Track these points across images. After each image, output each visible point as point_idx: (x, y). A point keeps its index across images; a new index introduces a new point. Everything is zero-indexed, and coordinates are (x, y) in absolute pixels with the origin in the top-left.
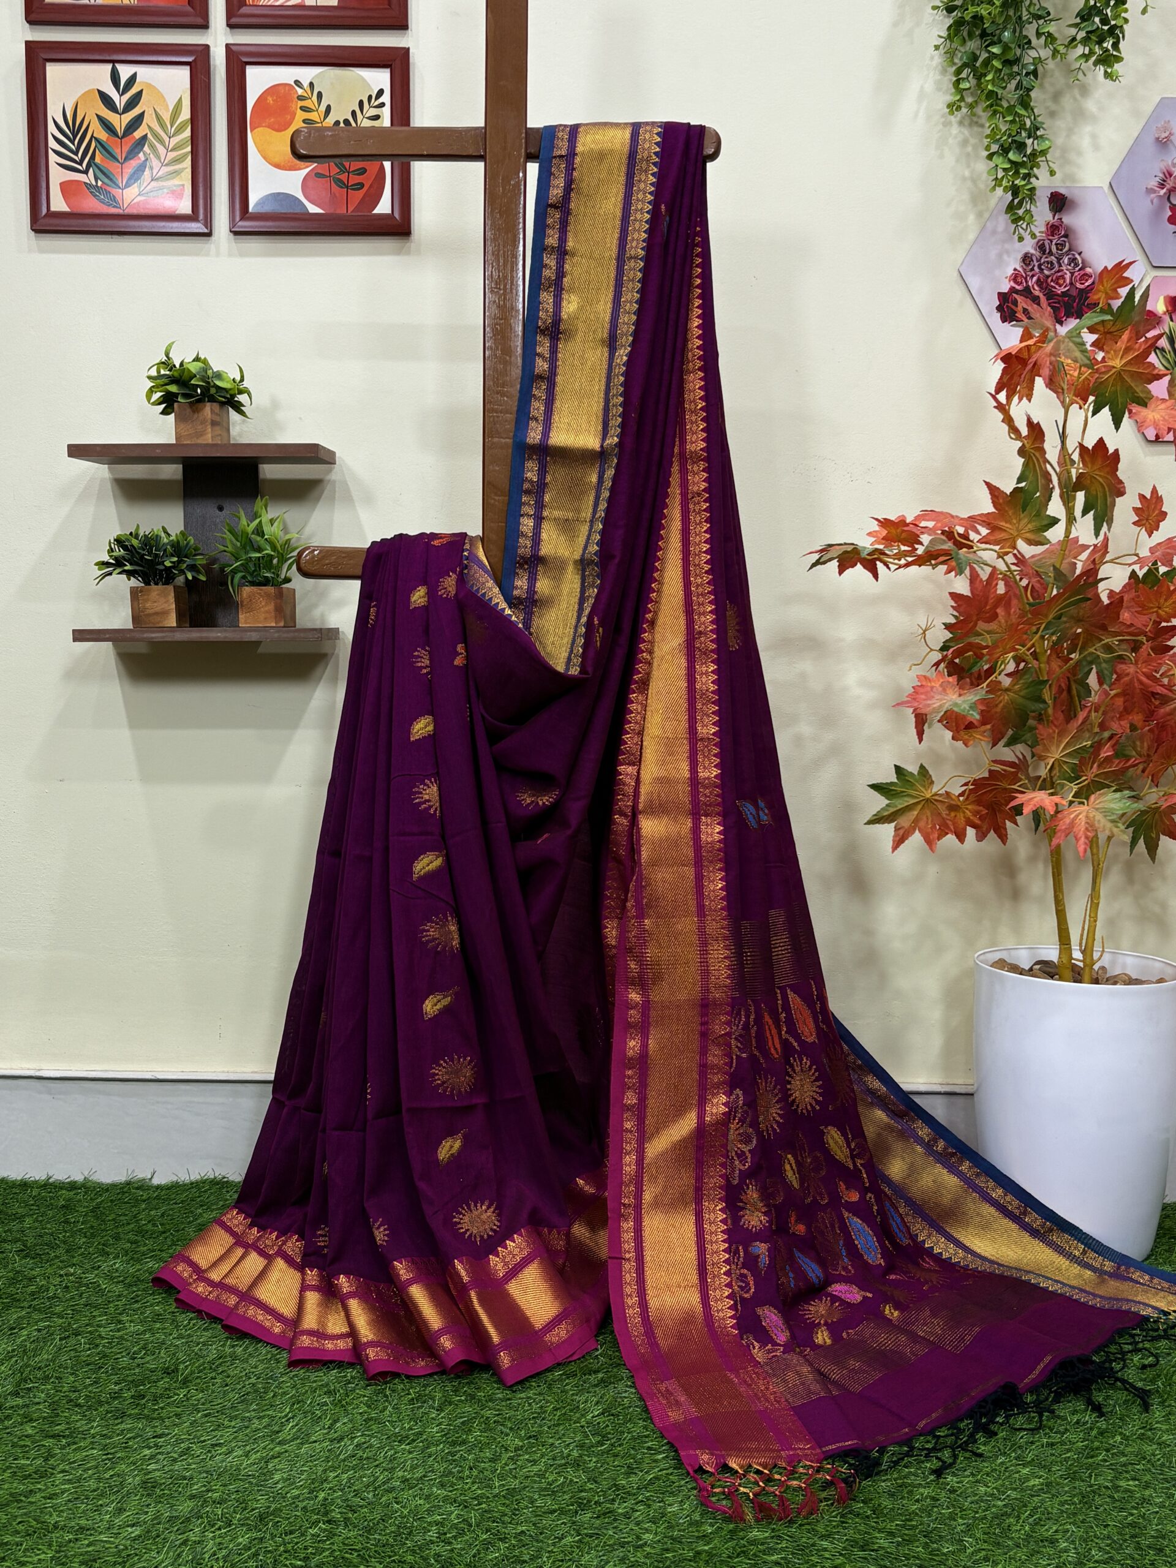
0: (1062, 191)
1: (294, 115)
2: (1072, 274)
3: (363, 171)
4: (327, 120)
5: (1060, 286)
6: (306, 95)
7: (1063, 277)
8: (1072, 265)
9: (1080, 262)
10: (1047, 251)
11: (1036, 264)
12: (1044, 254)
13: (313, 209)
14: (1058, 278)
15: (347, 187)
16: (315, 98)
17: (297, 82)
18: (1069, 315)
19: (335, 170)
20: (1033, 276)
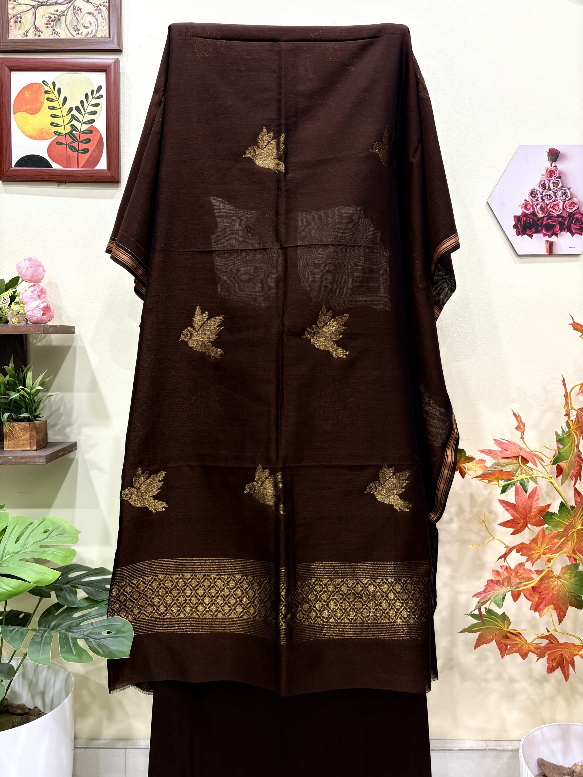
0: (556, 148)
1: (43, 103)
2: (564, 202)
3: (88, 141)
4: (64, 107)
5: (556, 211)
6: (51, 91)
7: (558, 205)
8: (564, 196)
9: (569, 194)
10: (547, 188)
11: (540, 196)
12: (545, 189)
13: (55, 166)
14: (554, 206)
15: (78, 151)
16: (56, 92)
17: (44, 82)
18: (562, 229)
19: (69, 140)
20: (537, 204)
